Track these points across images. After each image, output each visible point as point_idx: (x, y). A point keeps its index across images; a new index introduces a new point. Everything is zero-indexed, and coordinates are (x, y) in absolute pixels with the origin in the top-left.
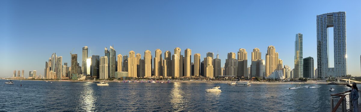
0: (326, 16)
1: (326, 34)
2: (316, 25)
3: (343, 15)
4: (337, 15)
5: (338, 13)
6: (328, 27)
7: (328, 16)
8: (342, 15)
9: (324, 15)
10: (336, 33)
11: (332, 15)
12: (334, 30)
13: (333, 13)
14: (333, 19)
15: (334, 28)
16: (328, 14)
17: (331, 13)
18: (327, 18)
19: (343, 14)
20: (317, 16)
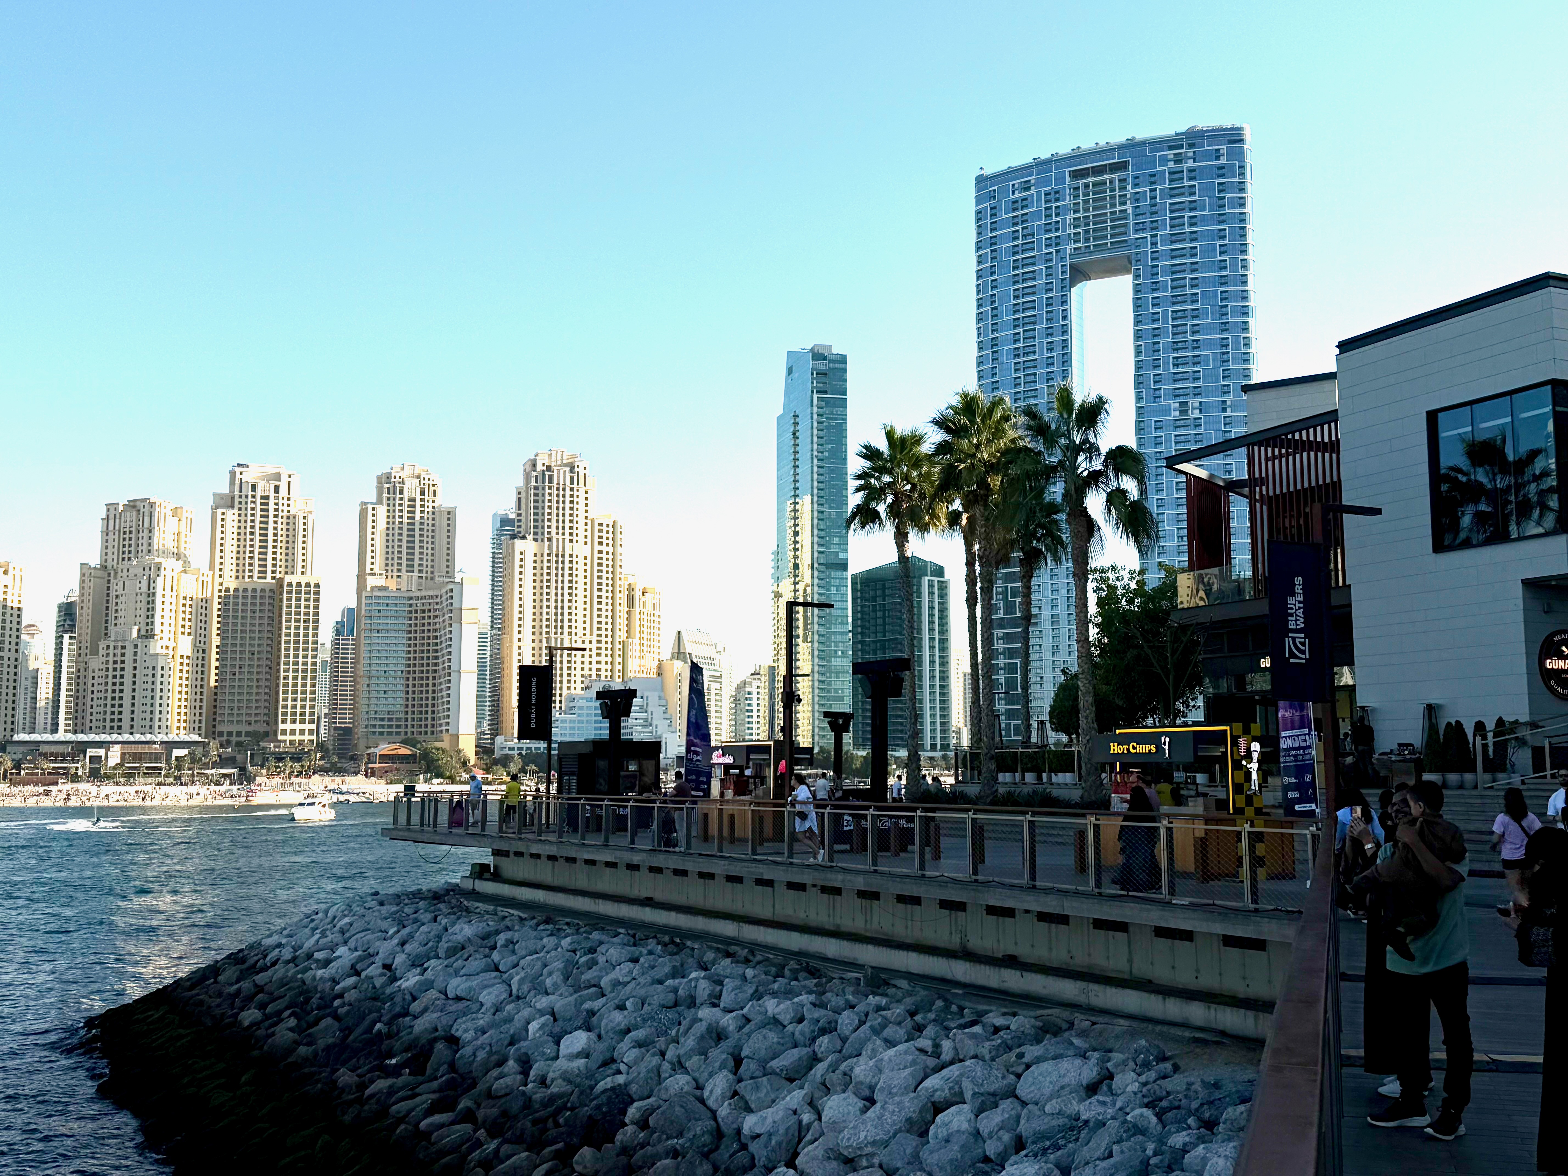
0: (1060, 180)
1: (1065, 344)
2: (973, 267)
3: (1223, 161)
4: (1164, 160)
5: (1172, 143)
6: (1079, 274)
7: (1077, 175)
8: (1207, 155)
9: (1041, 165)
10: (1156, 333)
11: (1121, 166)
12: (1137, 305)
13: (1132, 145)
14: (1129, 207)
15: (1137, 289)
16: (1078, 156)
17: (1109, 150)
18: (1068, 201)
19: (1223, 148)
20: (981, 181)
